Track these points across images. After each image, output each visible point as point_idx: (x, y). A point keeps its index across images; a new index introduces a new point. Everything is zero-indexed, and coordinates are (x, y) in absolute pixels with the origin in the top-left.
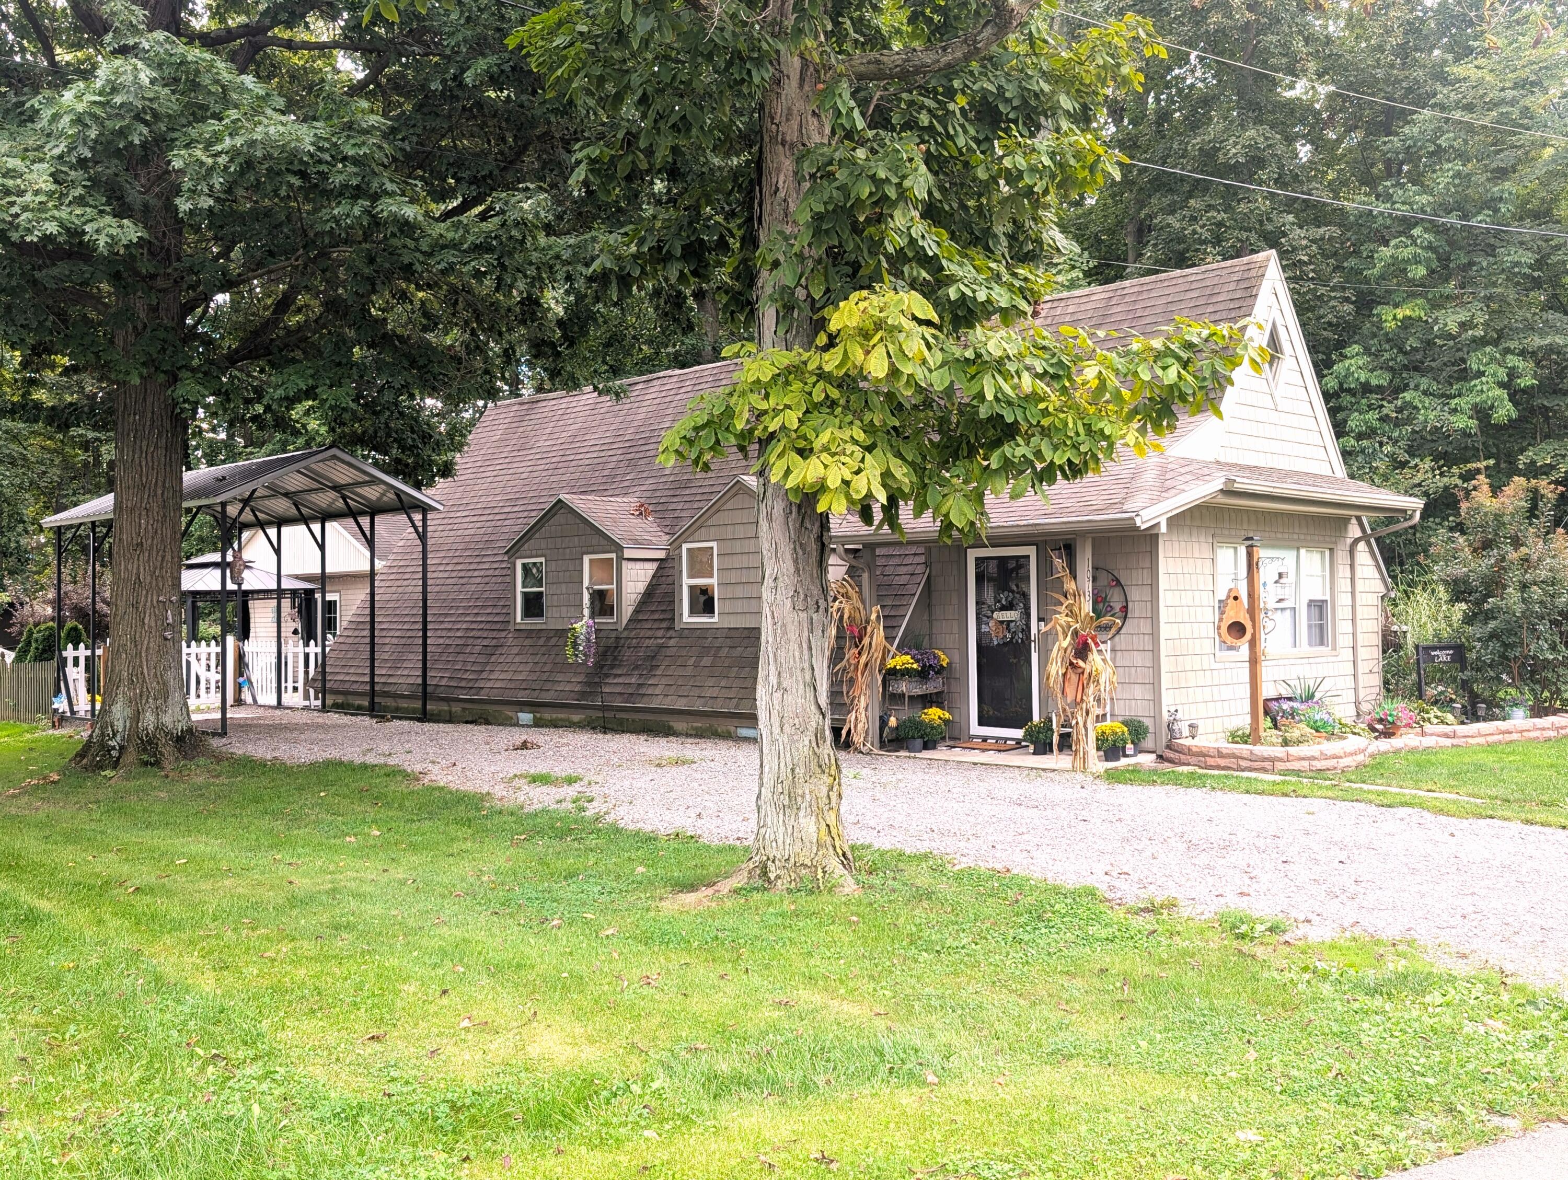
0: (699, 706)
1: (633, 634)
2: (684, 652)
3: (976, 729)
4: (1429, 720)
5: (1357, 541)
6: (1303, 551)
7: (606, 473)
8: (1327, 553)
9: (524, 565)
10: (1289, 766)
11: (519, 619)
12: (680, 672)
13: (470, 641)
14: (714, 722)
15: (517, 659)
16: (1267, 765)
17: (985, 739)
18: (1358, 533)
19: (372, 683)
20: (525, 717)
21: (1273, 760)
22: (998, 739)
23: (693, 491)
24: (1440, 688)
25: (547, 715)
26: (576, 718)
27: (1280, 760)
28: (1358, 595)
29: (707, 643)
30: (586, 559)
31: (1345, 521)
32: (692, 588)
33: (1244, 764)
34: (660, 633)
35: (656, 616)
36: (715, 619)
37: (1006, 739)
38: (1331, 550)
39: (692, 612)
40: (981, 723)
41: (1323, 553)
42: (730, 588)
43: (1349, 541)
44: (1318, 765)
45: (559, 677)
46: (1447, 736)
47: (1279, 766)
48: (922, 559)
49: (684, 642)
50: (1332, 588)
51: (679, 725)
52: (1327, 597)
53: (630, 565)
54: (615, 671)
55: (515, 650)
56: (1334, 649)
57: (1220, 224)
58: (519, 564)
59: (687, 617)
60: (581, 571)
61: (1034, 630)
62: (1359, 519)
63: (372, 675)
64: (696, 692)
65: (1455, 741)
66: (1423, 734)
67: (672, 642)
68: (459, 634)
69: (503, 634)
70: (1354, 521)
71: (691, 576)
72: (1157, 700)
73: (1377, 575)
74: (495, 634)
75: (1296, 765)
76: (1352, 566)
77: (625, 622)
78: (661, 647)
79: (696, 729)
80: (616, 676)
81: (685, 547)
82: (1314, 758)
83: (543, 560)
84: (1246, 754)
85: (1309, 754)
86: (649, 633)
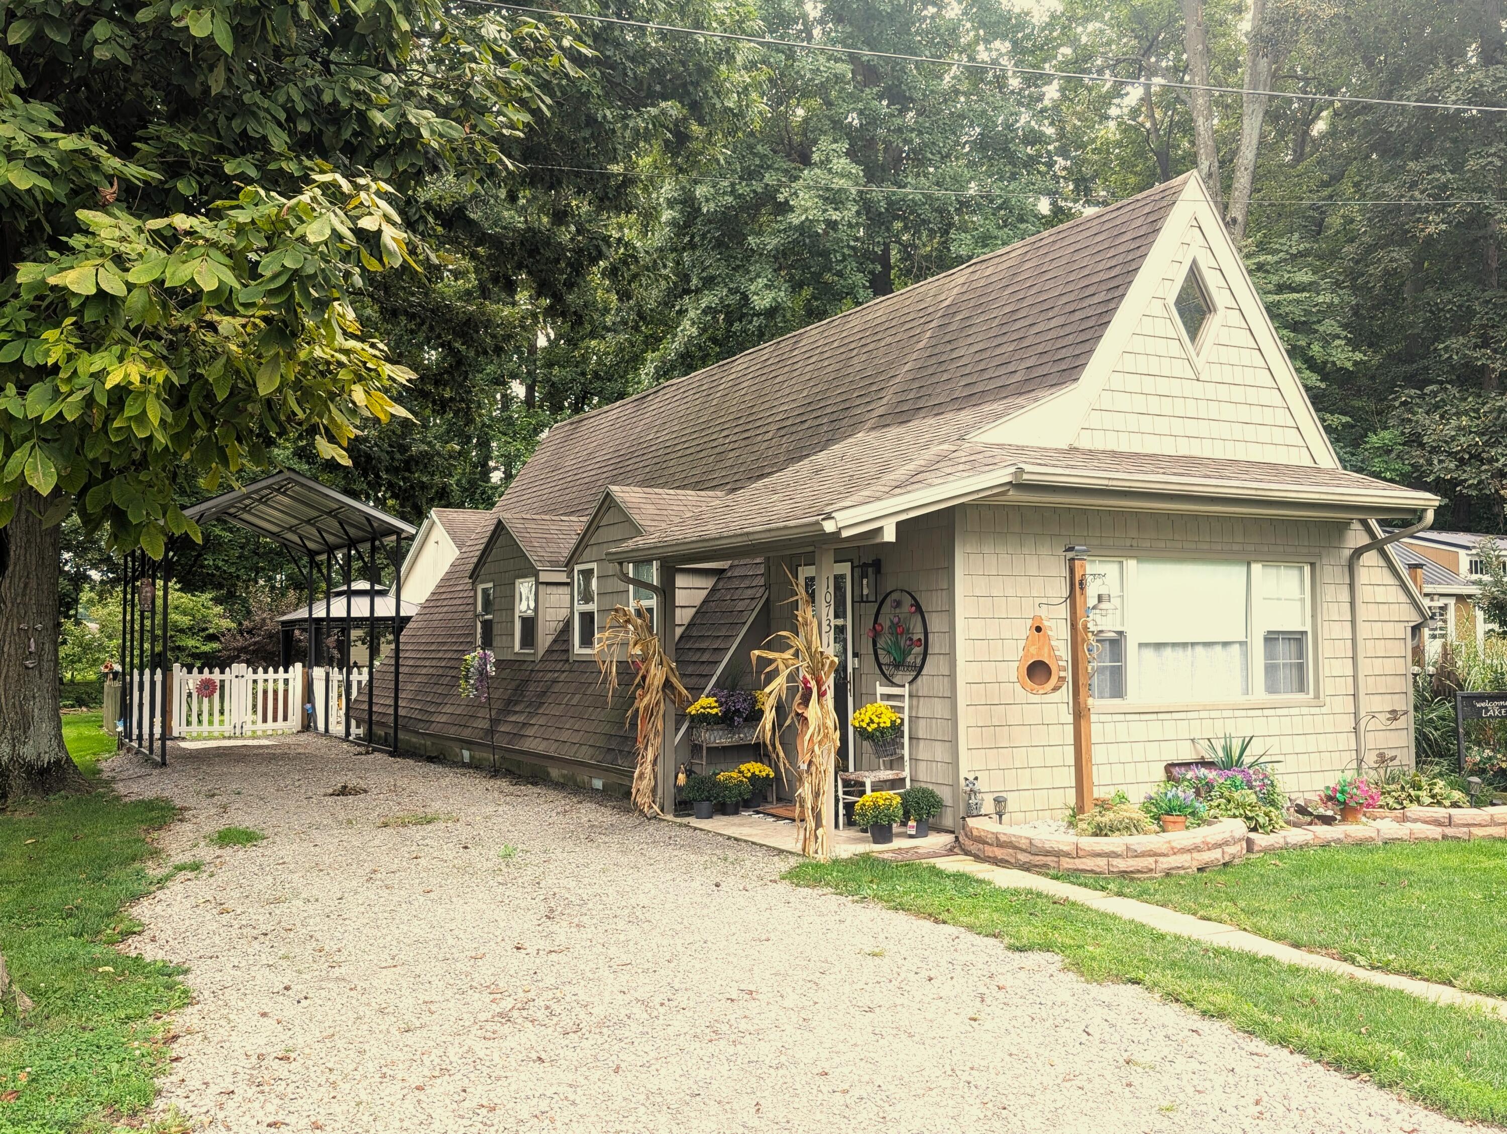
1: (542, 667)
2: (566, 688)
4: (1418, 800)
5: (1358, 552)
6: (1256, 568)
8: (1307, 569)
9: (483, 590)
10: (1079, 864)
12: (555, 711)
13: (446, 671)
14: (574, 770)
16: (1050, 860)
18: (1365, 540)
19: (371, 712)
20: (466, 754)
21: (1058, 854)
24: (1488, 752)
25: (477, 754)
26: (492, 758)
27: (1067, 855)
28: (1360, 625)
29: (585, 677)
31: (1342, 527)
32: (581, 615)
34: (559, 666)
36: (593, 651)
38: (1313, 565)
39: (581, 644)
41: (1301, 569)
42: (605, 615)
43: (1347, 553)
45: (480, 713)
46: (1437, 823)
47: (1066, 863)
48: (762, 582)
49: (573, 675)
50: (1314, 616)
51: (552, 771)
52: (1308, 628)
53: (550, 589)
54: (515, 708)
56: (1317, 696)
57: (1444, 187)
58: (480, 589)
59: (577, 652)
60: (514, 597)
61: (849, 668)
62: (1364, 523)
63: (371, 703)
65: (1450, 831)
66: (1404, 819)
67: (565, 673)
68: (443, 664)
70: (1356, 526)
71: (581, 602)
72: (954, 763)
73: (1403, 598)
75: (1089, 863)
76: (1352, 586)
77: (541, 652)
78: (555, 681)
79: (564, 776)
80: (514, 713)
81: (577, 568)
83: (491, 585)
85: (1107, 849)
86: (553, 666)
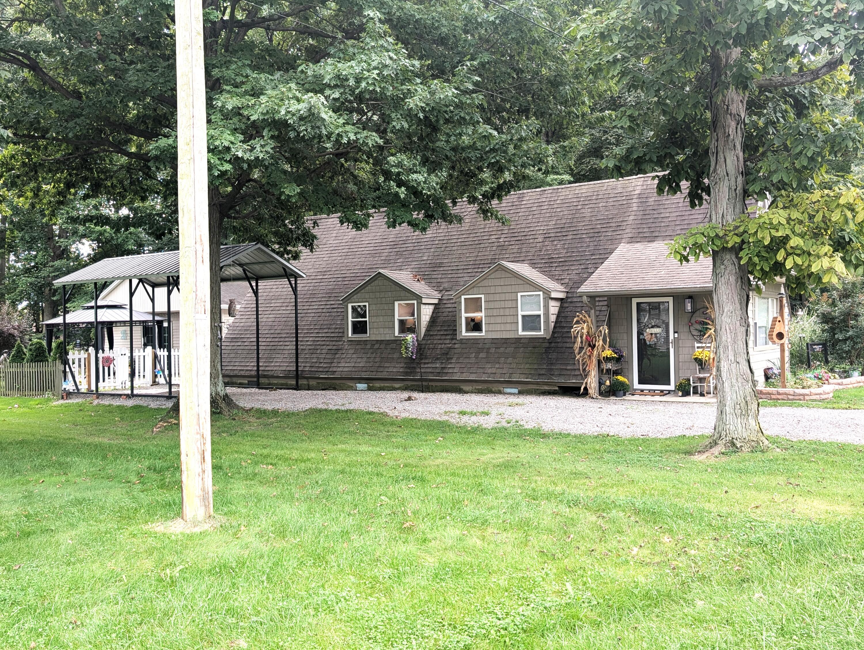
0: (484, 378)
1: (429, 342)
2: (467, 351)
3: (637, 385)
7: (383, 258)
9: (353, 307)
10: (812, 398)
11: (350, 335)
12: (467, 361)
13: (318, 347)
14: (490, 386)
15: (354, 356)
16: (801, 397)
17: (642, 391)
19: (258, 370)
20: (361, 386)
21: (804, 395)
22: (649, 390)
23: (445, 269)
25: (377, 384)
26: (397, 385)
27: (807, 395)
29: (480, 346)
30: (396, 303)
32: (466, 318)
33: (791, 397)
34: (448, 341)
35: (442, 333)
36: (483, 334)
37: (654, 390)
39: (467, 330)
40: (640, 383)
42: (492, 318)
44: (823, 397)
45: (387, 365)
47: (807, 398)
48: (605, 303)
49: (464, 346)
51: (465, 388)
53: (424, 307)
54: (423, 361)
55: (352, 351)
58: (350, 306)
59: (464, 333)
60: (394, 310)
61: (671, 337)
63: (258, 366)
64: (481, 371)
67: (456, 346)
68: (309, 343)
69: (340, 343)
71: (466, 312)
74: (334, 343)
75: (814, 397)
77: (422, 336)
78: (450, 348)
79: (478, 389)
80: (425, 363)
81: (464, 297)
82: (821, 394)
83: (367, 304)
84: (792, 393)
86: (440, 342)
